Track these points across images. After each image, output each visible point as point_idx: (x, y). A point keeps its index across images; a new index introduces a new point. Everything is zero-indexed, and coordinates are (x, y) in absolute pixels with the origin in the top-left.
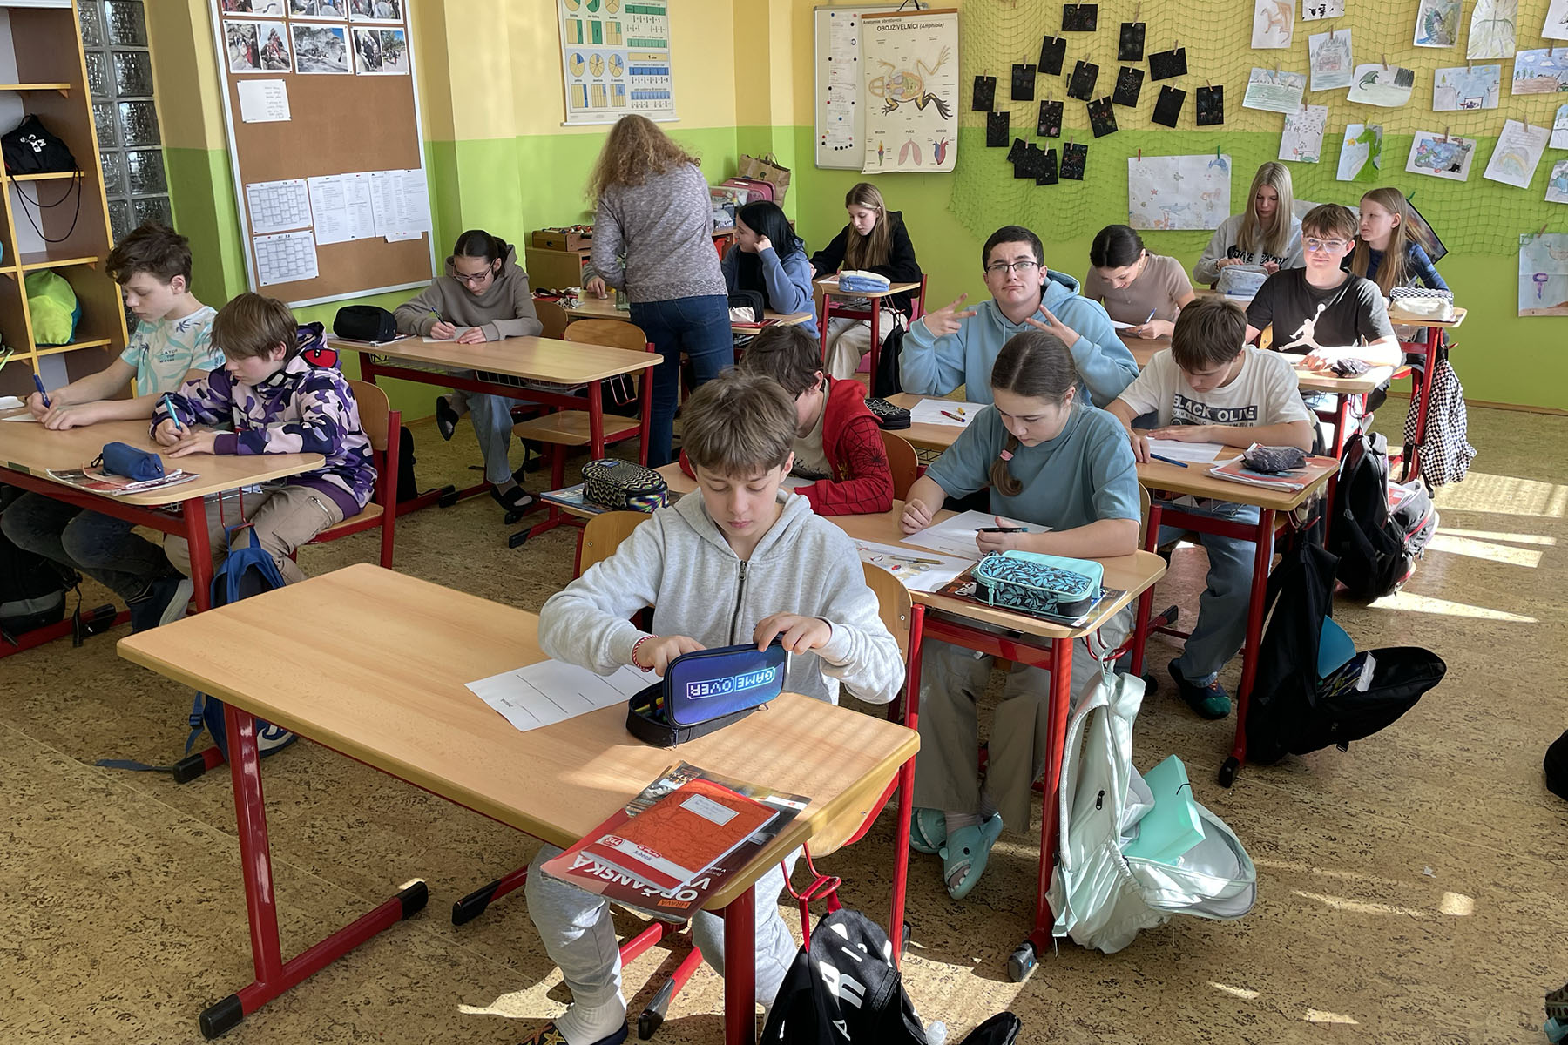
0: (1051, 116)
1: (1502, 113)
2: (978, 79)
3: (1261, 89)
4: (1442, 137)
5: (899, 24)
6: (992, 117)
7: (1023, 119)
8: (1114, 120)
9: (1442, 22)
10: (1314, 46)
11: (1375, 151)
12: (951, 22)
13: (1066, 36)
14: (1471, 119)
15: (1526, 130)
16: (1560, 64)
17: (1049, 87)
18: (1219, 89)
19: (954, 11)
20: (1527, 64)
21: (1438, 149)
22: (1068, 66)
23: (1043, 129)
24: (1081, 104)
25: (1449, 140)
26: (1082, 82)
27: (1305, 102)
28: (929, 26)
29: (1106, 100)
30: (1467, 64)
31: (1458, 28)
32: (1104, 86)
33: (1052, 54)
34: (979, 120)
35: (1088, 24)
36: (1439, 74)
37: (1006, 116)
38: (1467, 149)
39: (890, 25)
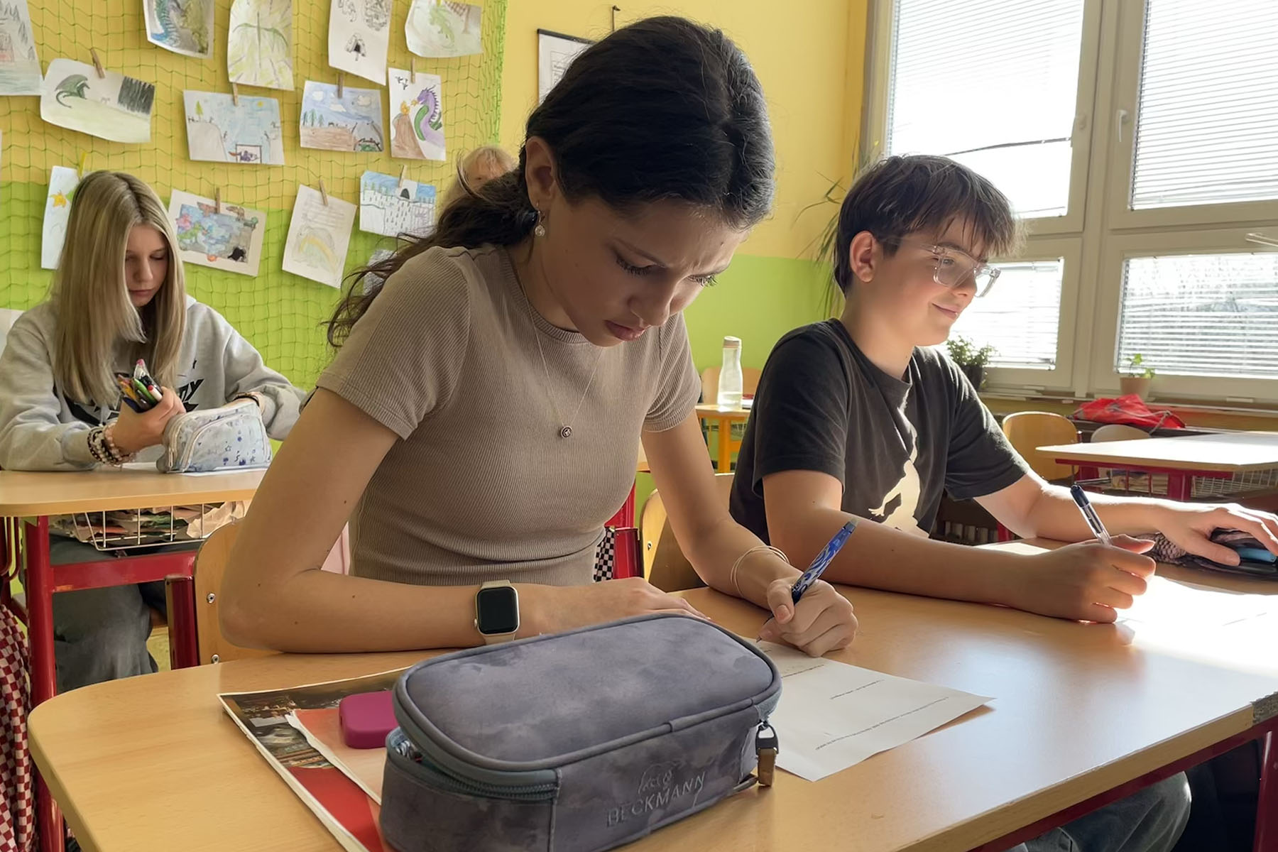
1: (290, 174)
4: (211, 203)
14: (250, 177)
15: (325, 203)
16: (353, 111)
20: (315, 102)
21: (207, 223)
25: (223, 209)
30: (230, 88)
31: (210, 27)
36: (193, 98)
38: (251, 225)
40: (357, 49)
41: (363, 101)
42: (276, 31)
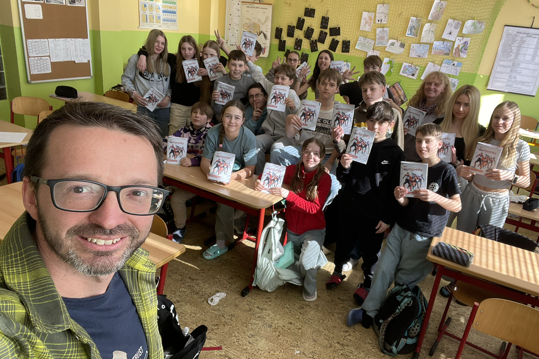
0: (298, 43)
1: (428, 59)
2: (277, 28)
3: (361, 43)
5: (253, 6)
6: (280, 41)
7: (290, 43)
8: (317, 47)
9: (415, 29)
10: (378, 32)
11: (391, 67)
12: (270, 8)
13: (305, 18)
14: (420, 60)
15: (434, 66)
16: (446, 47)
17: (299, 34)
18: (349, 42)
19: (271, 4)
20: (437, 45)
21: (409, 69)
22: (305, 28)
23: (296, 47)
24: (308, 41)
25: (412, 66)
26: (309, 33)
27: (373, 49)
28: (263, 8)
29: (316, 40)
30: (420, 43)
31: (419, 32)
32: (315, 36)
33: (300, 23)
34: (276, 42)
35: (312, 15)
36: (412, 45)
37: (285, 41)
38: (417, 70)
39: (250, 6)
40: (450, 33)
41: (449, 44)
42: (432, 31)
